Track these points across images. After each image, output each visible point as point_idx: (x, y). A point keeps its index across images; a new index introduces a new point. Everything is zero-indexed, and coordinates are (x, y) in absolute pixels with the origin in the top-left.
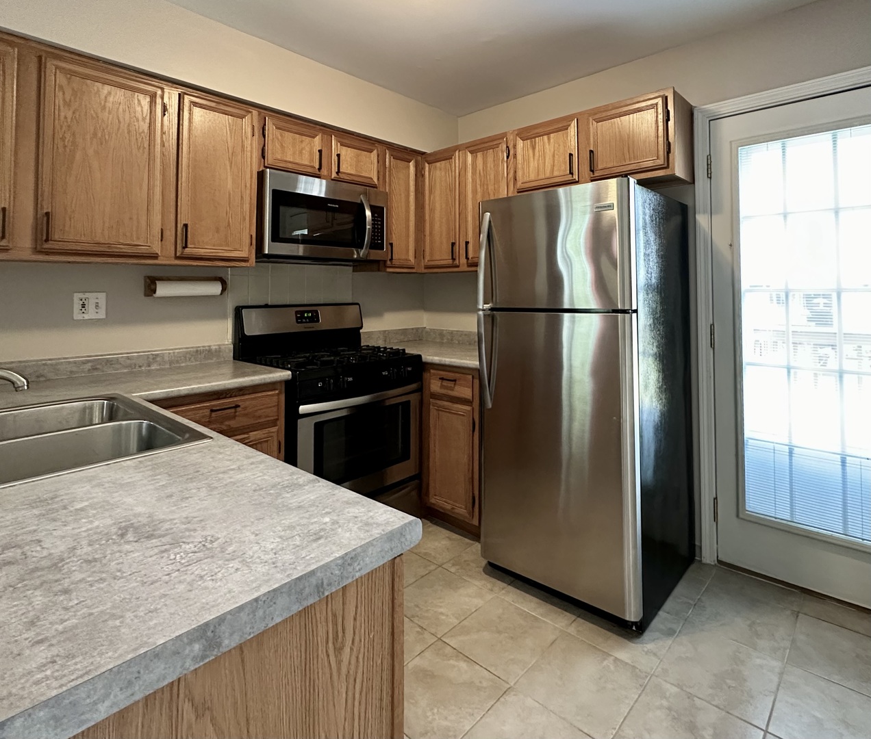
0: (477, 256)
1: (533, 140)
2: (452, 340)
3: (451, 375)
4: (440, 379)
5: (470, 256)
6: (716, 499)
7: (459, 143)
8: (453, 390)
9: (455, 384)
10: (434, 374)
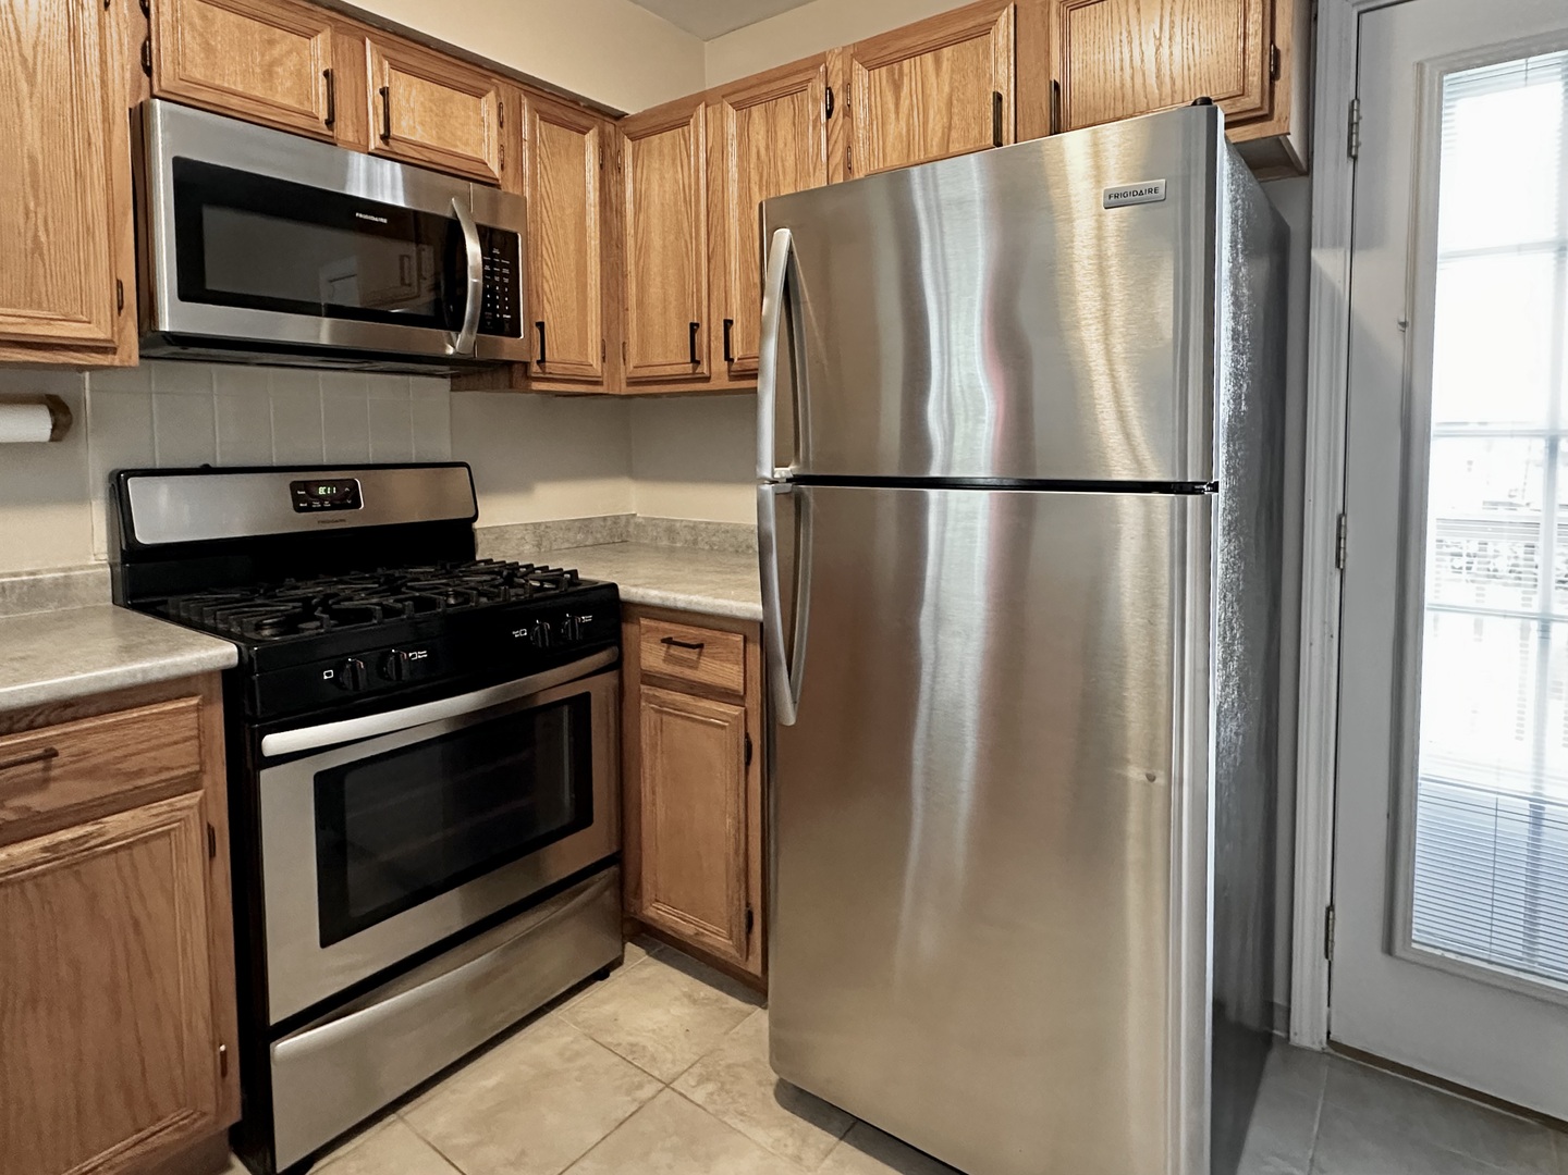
0: (755, 352)
1: (896, 66)
2: (695, 542)
3: (691, 633)
4: (663, 641)
5: (737, 353)
6: (1330, 909)
7: (707, 88)
8: (695, 668)
9: (700, 654)
10: (649, 630)
